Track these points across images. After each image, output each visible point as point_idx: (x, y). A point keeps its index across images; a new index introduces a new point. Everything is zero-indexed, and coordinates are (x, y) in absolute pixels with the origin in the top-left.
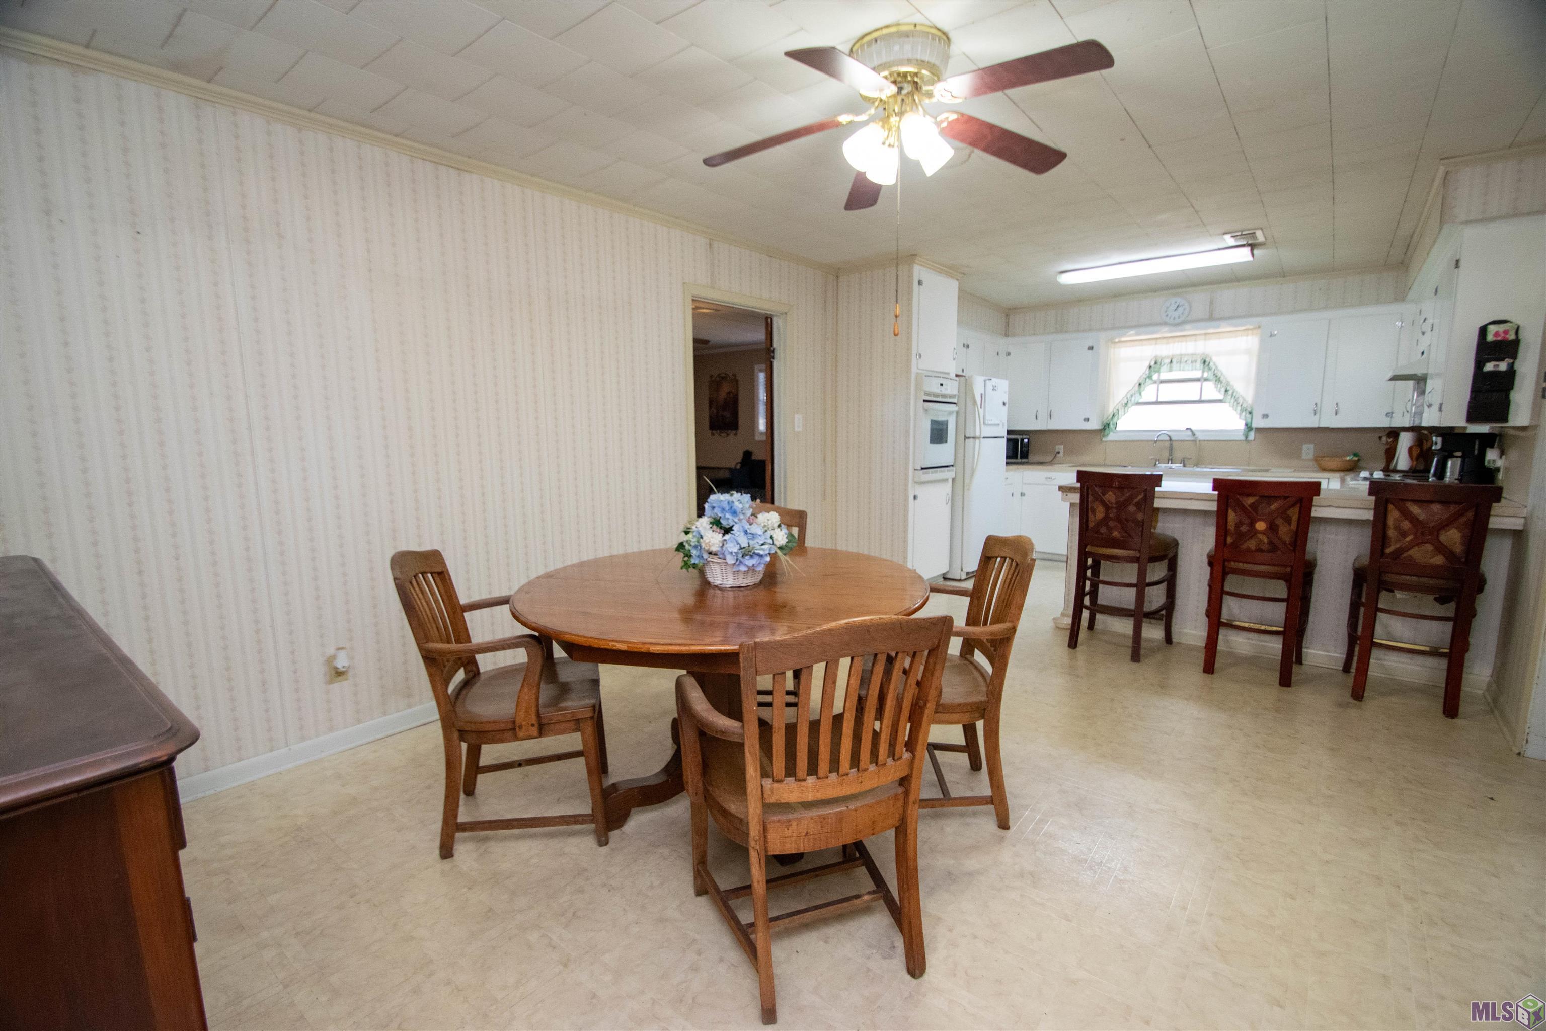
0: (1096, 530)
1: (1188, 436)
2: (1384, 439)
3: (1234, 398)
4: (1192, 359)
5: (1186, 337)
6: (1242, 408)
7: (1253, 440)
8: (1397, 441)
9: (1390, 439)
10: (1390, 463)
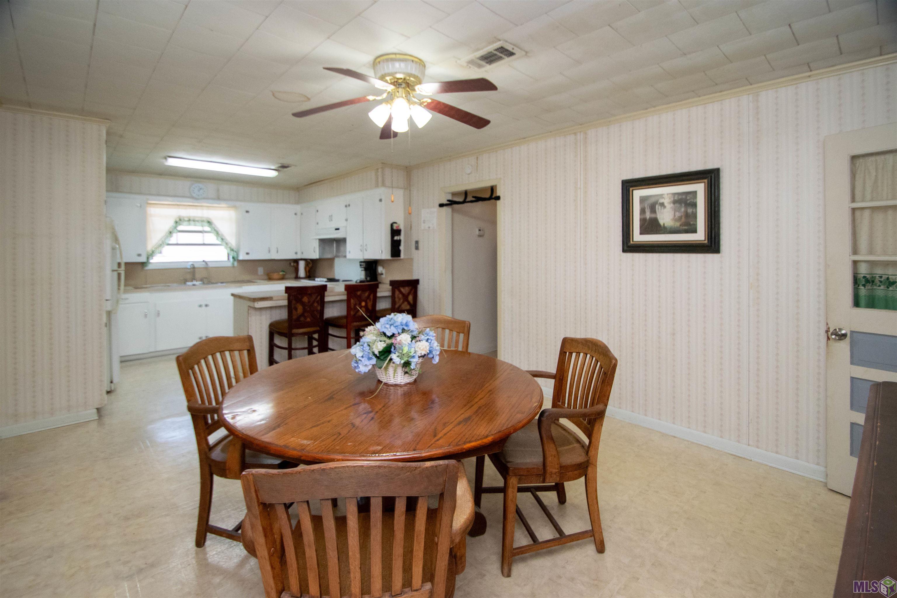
0: (298, 319)
1: (203, 265)
2: (292, 264)
3: (226, 243)
4: (202, 220)
5: (196, 206)
6: (231, 249)
7: (236, 266)
8: (298, 264)
9: (295, 264)
10: (298, 274)
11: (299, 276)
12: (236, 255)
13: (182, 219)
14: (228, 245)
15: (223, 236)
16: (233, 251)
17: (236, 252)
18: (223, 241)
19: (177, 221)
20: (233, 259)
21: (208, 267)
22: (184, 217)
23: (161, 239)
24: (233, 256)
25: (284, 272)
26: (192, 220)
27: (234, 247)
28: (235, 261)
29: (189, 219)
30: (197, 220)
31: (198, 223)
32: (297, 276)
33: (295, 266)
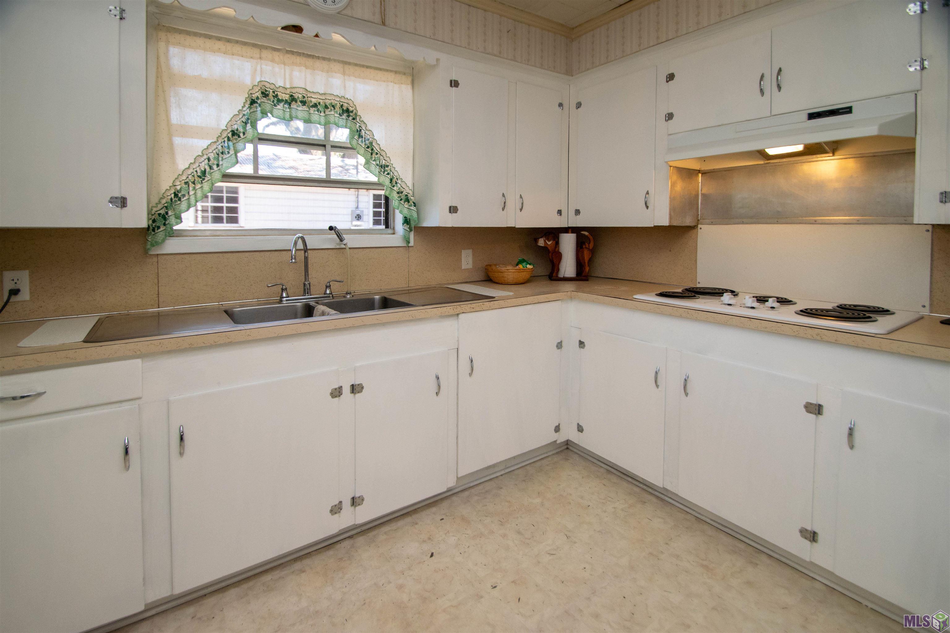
3: (391, 180)
4: (326, 102)
5: (313, 58)
6: (403, 197)
7: (412, 246)
8: (557, 243)
9: (549, 241)
10: (558, 270)
11: (561, 275)
12: (415, 215)
13: (269, 93)
14: (395, 185)
15: (385, 156)
16: (409, 202)
17: (415, 206)
18: (382, 173)
19: (253, 98)
20: (405, 225)
21: (345, 248)
22: (277, 88)
23: (203, 155)
24: (405, 217)
25: (530, 264)
26: (299, 101)
27: (411, 192)
28: (411, 230)
29: (291, 96)
30: (314, 101)
31: (318, 112)
32: (554, 274)
33: (549, 248)
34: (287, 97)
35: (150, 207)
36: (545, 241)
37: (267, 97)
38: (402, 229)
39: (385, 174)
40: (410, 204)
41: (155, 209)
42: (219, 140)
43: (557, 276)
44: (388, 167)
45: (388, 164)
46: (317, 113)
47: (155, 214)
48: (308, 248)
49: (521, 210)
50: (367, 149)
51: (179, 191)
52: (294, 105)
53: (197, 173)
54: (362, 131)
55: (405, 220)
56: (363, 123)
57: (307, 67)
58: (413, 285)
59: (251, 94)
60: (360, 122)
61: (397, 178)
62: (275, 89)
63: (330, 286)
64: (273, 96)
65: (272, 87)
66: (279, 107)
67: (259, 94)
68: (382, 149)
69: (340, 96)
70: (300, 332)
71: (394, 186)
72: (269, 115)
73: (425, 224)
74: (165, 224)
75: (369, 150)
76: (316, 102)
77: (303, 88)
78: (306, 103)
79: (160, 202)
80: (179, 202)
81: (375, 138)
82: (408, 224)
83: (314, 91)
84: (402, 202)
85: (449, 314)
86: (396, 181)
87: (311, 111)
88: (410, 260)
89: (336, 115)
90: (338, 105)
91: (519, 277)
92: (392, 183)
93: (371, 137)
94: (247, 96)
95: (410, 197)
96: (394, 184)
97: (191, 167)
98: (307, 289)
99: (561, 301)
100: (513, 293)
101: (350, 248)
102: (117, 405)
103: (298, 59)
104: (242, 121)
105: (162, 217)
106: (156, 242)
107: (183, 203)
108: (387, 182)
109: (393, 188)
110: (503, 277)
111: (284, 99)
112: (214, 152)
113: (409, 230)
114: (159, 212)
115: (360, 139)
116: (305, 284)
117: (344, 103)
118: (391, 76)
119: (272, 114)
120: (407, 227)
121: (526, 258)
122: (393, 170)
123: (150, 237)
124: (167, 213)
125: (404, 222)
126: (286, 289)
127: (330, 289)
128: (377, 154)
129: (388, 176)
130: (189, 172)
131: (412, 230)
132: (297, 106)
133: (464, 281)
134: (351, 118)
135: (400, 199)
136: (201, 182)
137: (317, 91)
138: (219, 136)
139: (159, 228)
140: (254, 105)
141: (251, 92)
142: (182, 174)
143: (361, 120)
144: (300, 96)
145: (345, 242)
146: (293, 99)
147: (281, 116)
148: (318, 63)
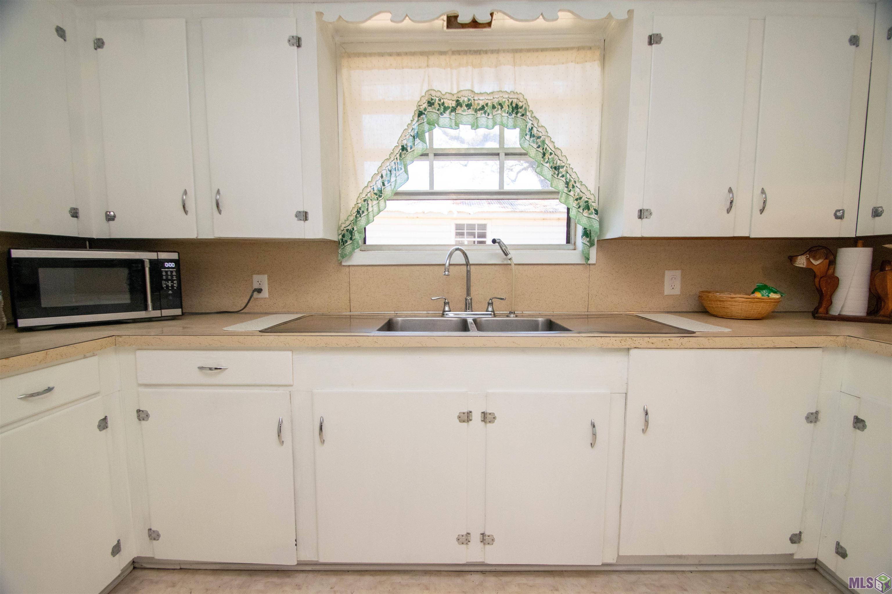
3: (567, 183)
4: (494, 101)
5: (480, 54)
6: (582, 204)
7: (594, 264)
8: (833, 263)
9: (815, 259)
10: (830, 303)
11: (835, 311)
12: (596, 225)
13: (435, 101)
14: (572, 189)
15: (560, 156)
16: (589, 209)
17: (597, 214)
18: (556, 176)
19: (421, 110)
20: (583, 238)
21: (510, 264)
22: (444, 95)
23: (378, 173)
24: (585, 229)
25: (775, 292)
26: (465, 105)
27: (592, 197)
28: (592, 244)
29: (457, 101)
30: (482, 103)
31: (485, 115)
32: (821, 310)
33: (816, 271)
34: (454, 104)
35: (340, 224)
36: (808, 260)
37: (432, 106)
38: (581, 243)
39: (559, 177)
40: (590, 212)
41: (343, 226)
42: (391, 156)
43: (827, 313)
44: (563, 168)
45: (563, 164)
46: (483, 115)
47: (344, 230)
48: (471, 262)
49: (762, 211)
50: (538, 149)
51: (360, 209)
52: (459, 110)
53: (374, 191)
54: (534, 128)
55: (584, 232)
56: (535, 119)
57: (474, 66)
58: (593, 310)
59: (419, 106)
60: (532, 119)
61: (574, 181)
62: (441, 96)
63: (492, 303)
64: (439, 104)
65: (438, 94)
66: (445, 115)
67: (426, 105)
68: (556, 147)
69: (509, 92)
70: (425, 346)
71: (570, 191)
72: (436, 125)
73: (609, 235)
74: (351, 239)
75: (540, 150)
76: (483, 104)
77: (469, 90)
78: (472, 106)
79: (348, 219)
80: (360, 218)
81: (548, 135)
82: (587, 237)
83: (482, 92)
84: (581, 210)
85: (613, 347)
86: (573, 185)
87: (478, 114)
88: (591, 280)
89: (504, 114)
90: (506, 102)
91: (752, 309)
92: (569, 188)
93: (544, 134)
94: (416, 108)
95: (591, 203)
96: (570, 187)
97: (369, 185)
98: (469, 304)
99: (821, 350)
100: (731, 330)
101: (515, 264)
102: (275, 388)
103: (465, 59)
104: (411, 135)
105: (350, 233)
106: (346, 255)
107: (362, 219)
108: (561, 185)
109: (569, 193)
110: (724, 308)
111: (450, 106)
112: (387, 168)
113: (588, 244)
114: (347, 228)
115: (532, 139)
116: (466, 299)
117: (514, 98)
118: (572, 55)
119: (438, 124)
120: (586, 240)
121: (770, 284)
122: (570, 171)
123: (340, 250)
124: (353, 229)
125: (583, 234)
126: (448, 303)
127: (492, 306)
128: (551, 154)
129: (563, 179)
130: (369, 189)
131: (594, 245)
132: (463, 111)
133: (666, 310)
134: (519, 115)
135: (578, 206)
136: (376, 198)
137: (484, 92)
138: (391, 153)
139: (346, 242)
140: (421, 117)
141: (419, 104)
142: (362, 192)
143: (533, 115)
144: (466, 99)
145: (509, 256)
146: (459, 104)
147: (447, 124)
148: (485, 58)
